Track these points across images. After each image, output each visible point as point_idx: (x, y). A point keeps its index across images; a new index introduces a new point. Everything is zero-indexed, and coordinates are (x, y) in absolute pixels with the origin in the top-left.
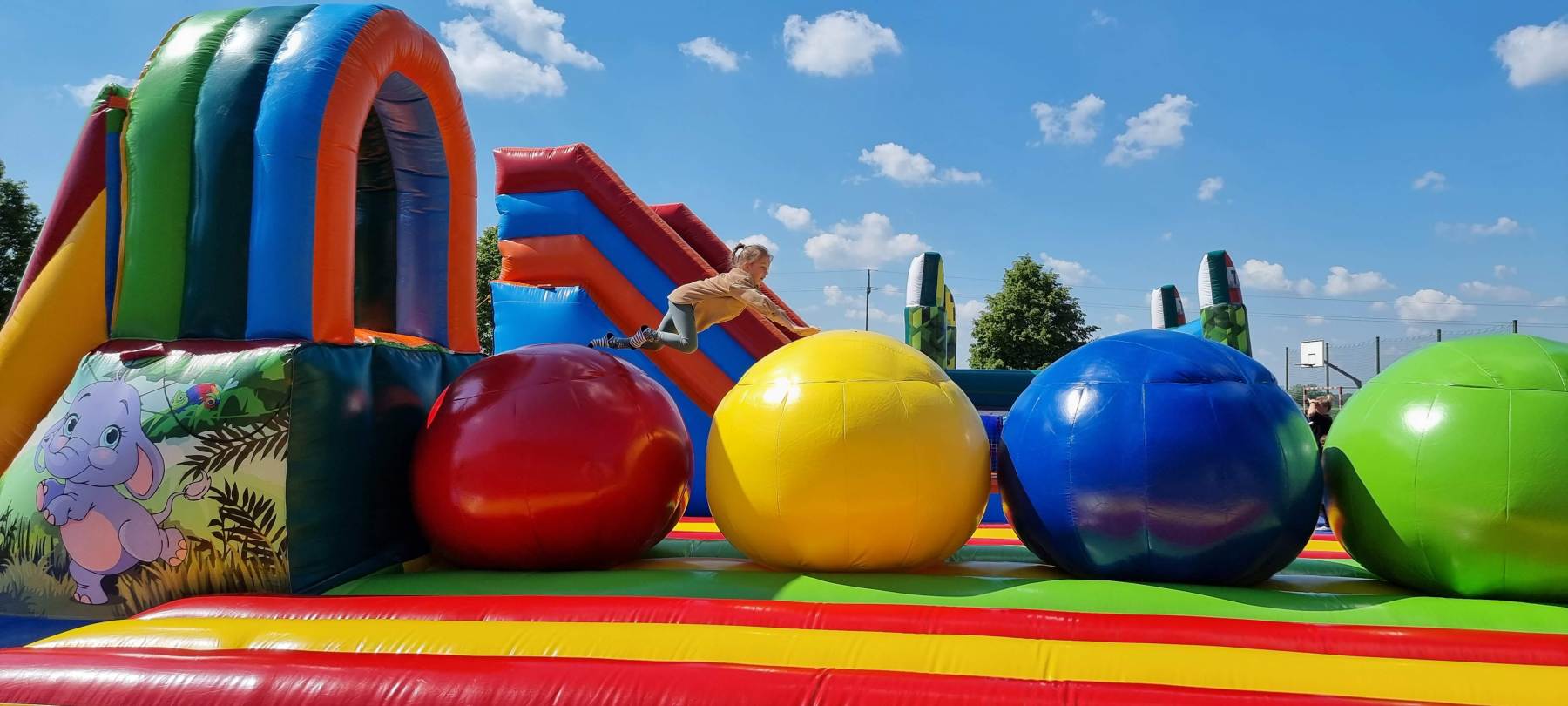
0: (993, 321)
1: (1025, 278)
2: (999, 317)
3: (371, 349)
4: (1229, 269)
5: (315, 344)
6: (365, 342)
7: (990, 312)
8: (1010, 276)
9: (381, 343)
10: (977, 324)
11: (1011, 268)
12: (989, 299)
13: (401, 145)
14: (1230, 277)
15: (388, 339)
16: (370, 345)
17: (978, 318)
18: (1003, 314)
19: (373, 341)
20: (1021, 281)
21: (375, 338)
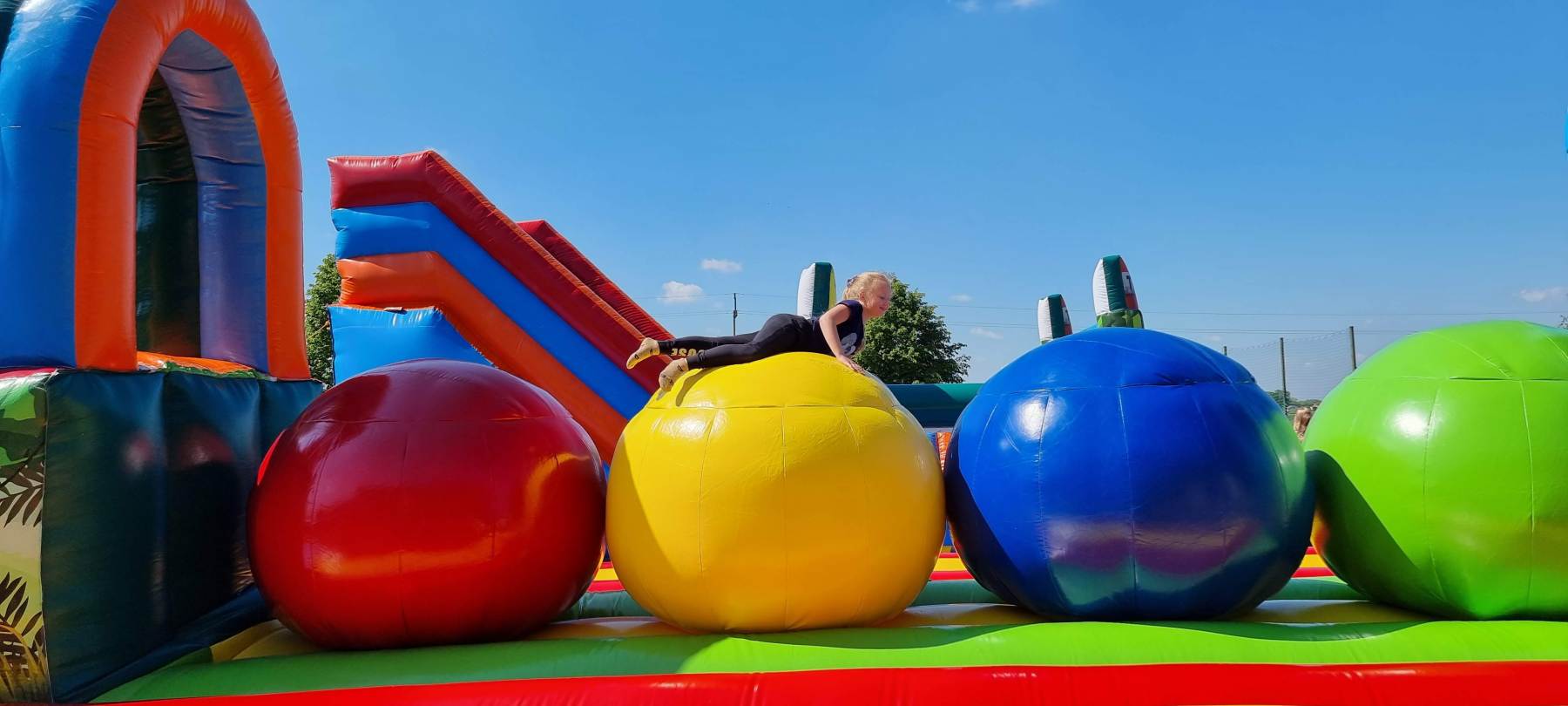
3: (162, 376)
4: (1124, 275)
5: (80, 371)
6: (152, 368)
9: (175, 369)
13: (201, 125)
14: (1126, 283)
15: (185, 364)
16: (160, 372)
19: (165, 367)
21: (168, 363)
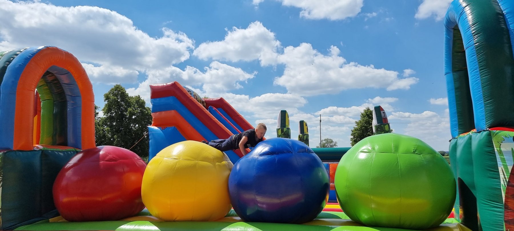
0: (357, 130)
1: (367, 115)
2: (360, 129)
3: (41, 151)
4: (382, 112)
5: (13, 151)
6: (38, 149)
7: (357, 127)
8: (363, 115)
9: (46, 149)
10: (352, 131)
11: (363, 112)
12: (356, 122)
13: (67, 88)
14: (383, 115)
17: (353, 129)
18: (361, 128)
19: (42, 149)
20: (366, 116)
21: (44, 148)
